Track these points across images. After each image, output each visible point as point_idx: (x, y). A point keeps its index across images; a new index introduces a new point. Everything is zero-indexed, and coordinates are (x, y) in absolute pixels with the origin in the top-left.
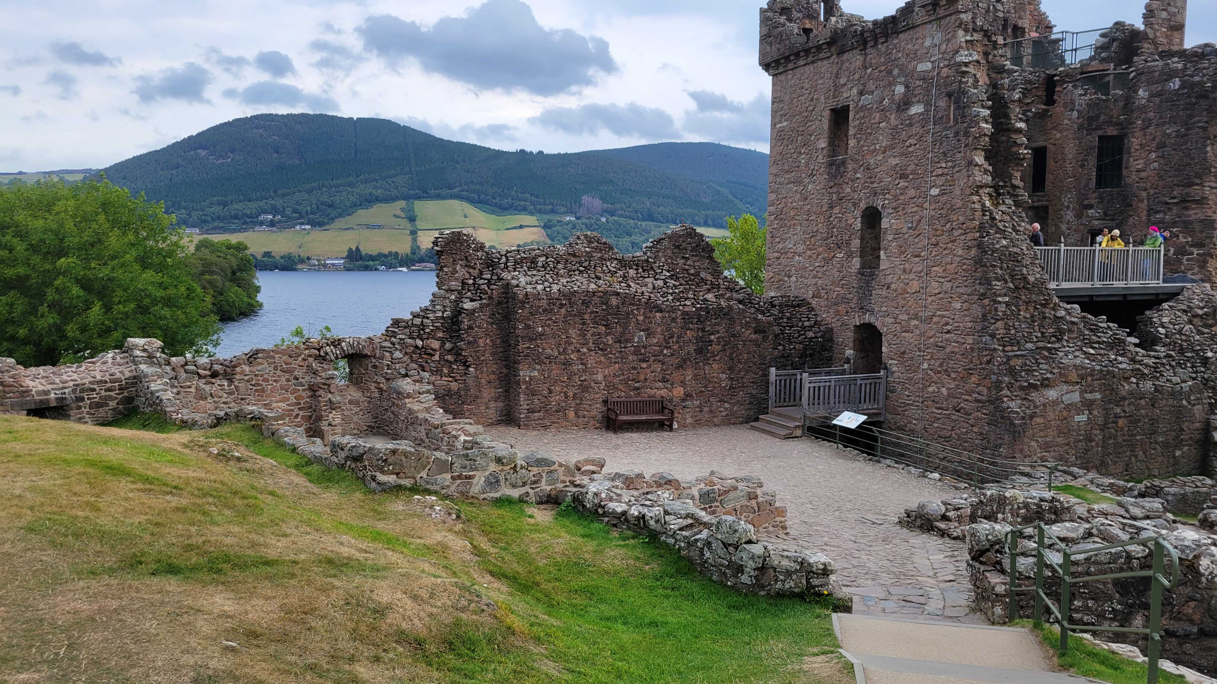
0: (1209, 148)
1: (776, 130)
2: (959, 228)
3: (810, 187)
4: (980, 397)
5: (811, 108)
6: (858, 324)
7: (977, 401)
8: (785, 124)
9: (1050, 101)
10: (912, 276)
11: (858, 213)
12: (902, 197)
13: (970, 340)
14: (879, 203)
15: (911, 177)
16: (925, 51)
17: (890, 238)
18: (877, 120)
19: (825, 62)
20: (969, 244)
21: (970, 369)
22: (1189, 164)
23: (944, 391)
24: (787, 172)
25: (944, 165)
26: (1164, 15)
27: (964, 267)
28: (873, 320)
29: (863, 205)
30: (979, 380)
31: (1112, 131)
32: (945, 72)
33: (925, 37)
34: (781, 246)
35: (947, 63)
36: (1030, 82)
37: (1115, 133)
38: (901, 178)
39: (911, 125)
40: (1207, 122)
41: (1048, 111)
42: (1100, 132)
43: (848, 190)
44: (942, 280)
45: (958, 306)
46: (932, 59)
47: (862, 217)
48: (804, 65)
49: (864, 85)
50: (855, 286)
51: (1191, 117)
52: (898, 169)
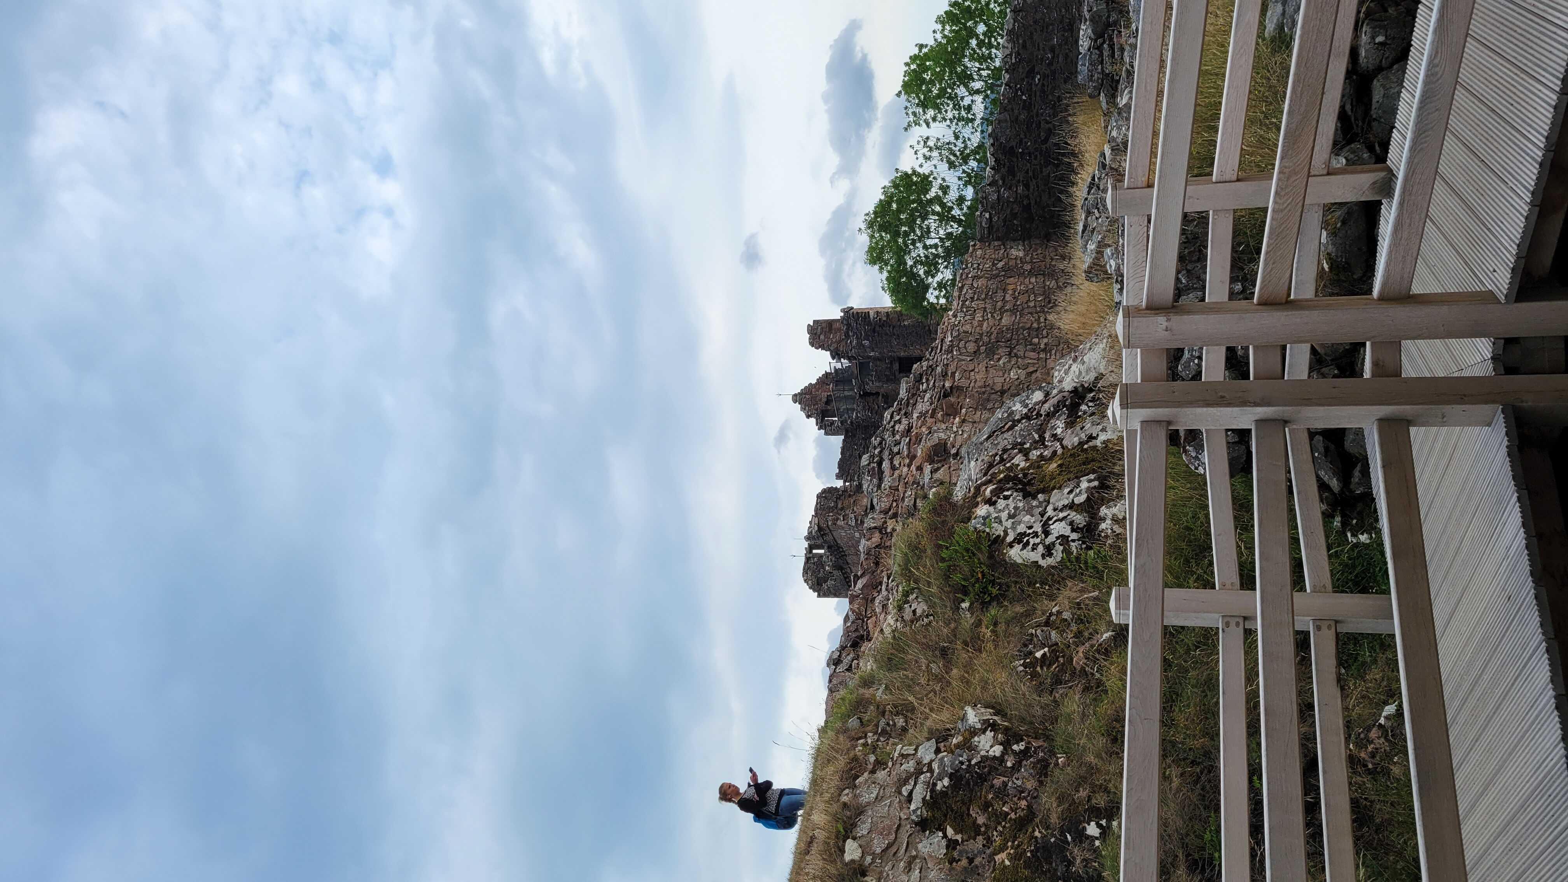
0: (906, 323)
9: (877, 394)
22: (917, 333)
26: (822, 337)
31: (896, 366)
36: (864, 407)
37: (897, 365)
40: (890, 326)
41: (883, 395)
42: (897, 373)
51: (886, 334)
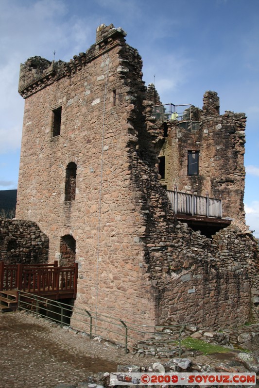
1: (25, 127)
2: (120, 168)
3: (41, 156)
4: (133, 279)
5: (43, 112)
6: (63, 235)
7: (130, 281)
8: (30, 123)
9: (166, 135)
10: (93, 201)
11: (64, 167)
12: (88, 154)
13: (126, 240)
14: (75, 160)
15: (93, 141)
16: (101, 70)
17: (81, 179)
18: (75, 112)
19: (51, 86)
20: (125, 177)
21: (126, 260)
23: (111, 276)
24: (30, 149)
25: (111, 131)
27: (122, 192)
28: (71, 233)
29: (67, 162)
30: (132, 267)
32: (112, 78)
33: (101, 62)
34: (24, 192)
35: (112, 73)
38: (87, 143)
39: (93, 111)
41: (165, 139)
43: (60, 154)
44: (110, 202)
45: (118, 218)
46: (105, 73)
47: (67, 169)
48: (41, 90)
49: (70, 94)
50: (62, 211)
52: (86, 137)
